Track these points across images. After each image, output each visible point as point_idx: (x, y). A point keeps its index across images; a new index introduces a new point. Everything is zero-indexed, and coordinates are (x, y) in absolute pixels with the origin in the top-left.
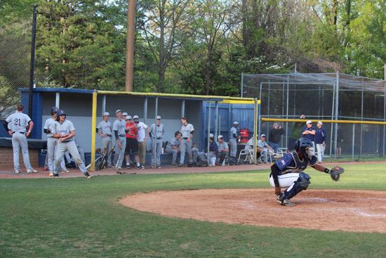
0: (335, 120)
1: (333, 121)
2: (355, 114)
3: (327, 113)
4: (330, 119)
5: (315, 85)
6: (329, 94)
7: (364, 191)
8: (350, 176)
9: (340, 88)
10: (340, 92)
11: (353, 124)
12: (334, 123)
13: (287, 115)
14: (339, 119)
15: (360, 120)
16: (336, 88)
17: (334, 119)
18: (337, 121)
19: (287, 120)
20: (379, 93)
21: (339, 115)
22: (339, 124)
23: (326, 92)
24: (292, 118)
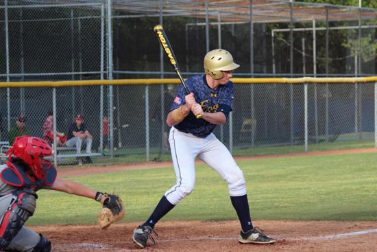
0: (108, 80)
1: (102, 81)
2: (147, 66)
3: (91, 65)
4: (97, 77)
5: (60, 9)
6: (92, 28)
7: (182, 224)
8: (148, 193)
9: (115, 12)
10: (114, 21)
11: (144, 85)
12: (106, 86)
13: (8, 74)
14: (115, 77)
15: (158, 77)
16: (106, 13)
17: (105, 78)
18: (111, 81)
19: (8, 83)
20: (195, 19)
21: (115, 68)
22: (115, 86)
23: (85, 22)
24: (18, 79)
